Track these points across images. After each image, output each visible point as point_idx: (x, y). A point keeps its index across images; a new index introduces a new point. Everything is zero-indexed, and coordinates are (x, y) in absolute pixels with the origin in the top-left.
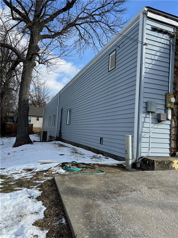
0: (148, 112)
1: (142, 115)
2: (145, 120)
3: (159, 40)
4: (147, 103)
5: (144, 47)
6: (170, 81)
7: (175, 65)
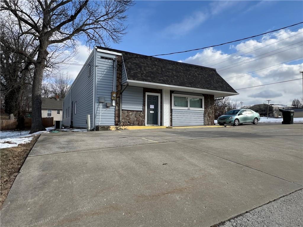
0: (100, 102)
1: (96, 104)
2: (98, 106)
3: (106, 63)
4: (99, 97)
5: (96, 68)
6: (114, 85)
7: (117, 76)
